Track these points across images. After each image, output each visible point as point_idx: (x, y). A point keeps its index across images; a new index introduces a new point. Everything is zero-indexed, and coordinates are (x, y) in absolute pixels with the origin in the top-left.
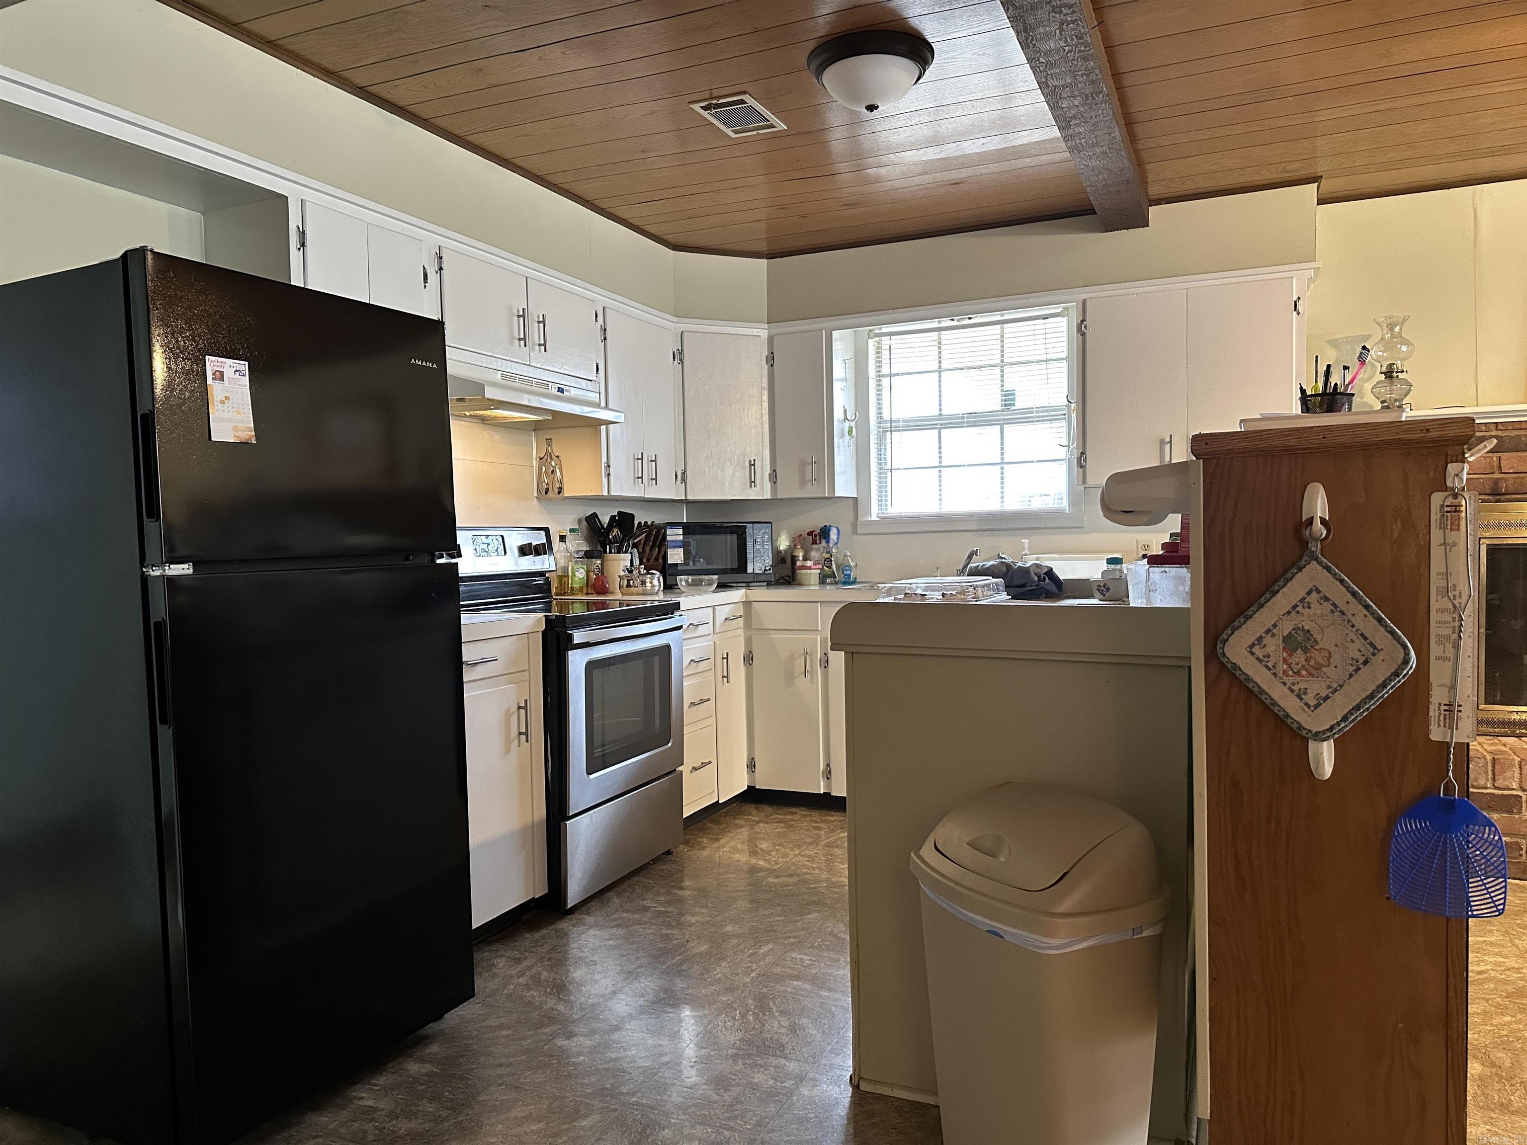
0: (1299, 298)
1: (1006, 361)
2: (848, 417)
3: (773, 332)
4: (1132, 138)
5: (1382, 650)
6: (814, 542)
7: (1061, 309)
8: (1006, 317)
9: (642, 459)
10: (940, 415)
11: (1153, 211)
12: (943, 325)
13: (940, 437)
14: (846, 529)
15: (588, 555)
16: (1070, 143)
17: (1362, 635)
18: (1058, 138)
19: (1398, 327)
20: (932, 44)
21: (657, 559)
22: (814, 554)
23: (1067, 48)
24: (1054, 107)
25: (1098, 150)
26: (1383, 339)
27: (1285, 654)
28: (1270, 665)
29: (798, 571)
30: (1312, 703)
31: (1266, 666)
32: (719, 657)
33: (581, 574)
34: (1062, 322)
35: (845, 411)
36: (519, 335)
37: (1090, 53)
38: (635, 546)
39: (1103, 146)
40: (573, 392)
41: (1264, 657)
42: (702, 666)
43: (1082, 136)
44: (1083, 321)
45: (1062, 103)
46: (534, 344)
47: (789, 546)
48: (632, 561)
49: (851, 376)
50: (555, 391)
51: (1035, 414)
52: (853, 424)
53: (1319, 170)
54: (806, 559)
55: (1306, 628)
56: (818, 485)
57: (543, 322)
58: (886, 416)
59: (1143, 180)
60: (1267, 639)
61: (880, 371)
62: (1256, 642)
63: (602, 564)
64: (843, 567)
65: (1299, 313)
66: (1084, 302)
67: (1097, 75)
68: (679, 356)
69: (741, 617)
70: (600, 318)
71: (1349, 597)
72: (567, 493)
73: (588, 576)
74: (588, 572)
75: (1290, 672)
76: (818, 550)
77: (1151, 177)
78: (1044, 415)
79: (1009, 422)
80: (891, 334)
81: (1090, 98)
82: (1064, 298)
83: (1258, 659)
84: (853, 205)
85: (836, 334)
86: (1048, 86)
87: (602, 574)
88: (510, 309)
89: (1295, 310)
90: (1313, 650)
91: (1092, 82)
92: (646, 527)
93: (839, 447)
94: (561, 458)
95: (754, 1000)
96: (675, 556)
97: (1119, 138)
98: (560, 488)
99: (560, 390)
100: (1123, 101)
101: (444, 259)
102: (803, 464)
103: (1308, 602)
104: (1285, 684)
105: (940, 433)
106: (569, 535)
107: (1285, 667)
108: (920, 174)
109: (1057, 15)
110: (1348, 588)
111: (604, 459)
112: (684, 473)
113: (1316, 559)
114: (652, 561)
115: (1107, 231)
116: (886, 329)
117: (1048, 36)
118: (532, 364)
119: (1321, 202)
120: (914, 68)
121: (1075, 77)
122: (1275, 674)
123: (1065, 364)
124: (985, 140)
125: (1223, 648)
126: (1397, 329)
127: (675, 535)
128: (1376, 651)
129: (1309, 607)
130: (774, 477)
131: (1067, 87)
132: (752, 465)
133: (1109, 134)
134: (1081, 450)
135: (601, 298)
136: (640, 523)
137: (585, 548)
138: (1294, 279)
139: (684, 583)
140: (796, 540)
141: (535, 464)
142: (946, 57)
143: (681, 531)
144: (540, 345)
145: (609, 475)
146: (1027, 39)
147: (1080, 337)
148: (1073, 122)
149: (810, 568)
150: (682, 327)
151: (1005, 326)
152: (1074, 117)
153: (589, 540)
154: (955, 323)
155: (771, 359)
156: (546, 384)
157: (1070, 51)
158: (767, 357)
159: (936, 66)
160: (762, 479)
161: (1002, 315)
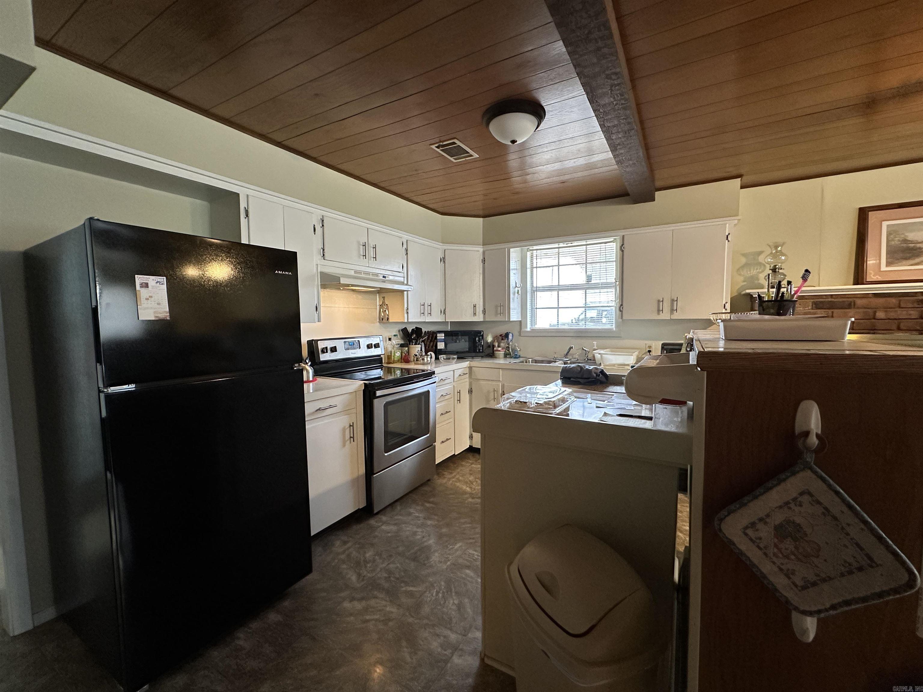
0: (729, 234)
1: (588, 262)
2: (517, 286)
3: (485, 249)
4: (648, 157)
5: (881, 565)
6: (503, 339)
7: (613, 239)
8: (588, 243)
9: (424, 305)
10: (559, 285)
11: (657, 194)
12: (560, 246)
13: (558, 295)
14: (516, 333)
15: (402, 346)
16: (617, 159)
17: (857, 545)
18: (611, 158)
19: (780, 247)
20: (544, 107)
21: (432, 347)
22: (502, 344)
23: (615, 103)
24: (608, 139)
25: (631, 162)
26: (771, 253)
27: (776, 540)
28: (762, 545)
29: (495, 352)
30: (800, 583)
31: (758, 547)
32: (456, 392)
33: (398, 354)
34: (614, 245)
35: (516, 283)
36: (363, 253)
37: (628, 105)
38: (422, 341)
39: (634, 160)
40: (391, 278)
41: (756, 538)
42: (447, 397)
43: (623, 155)
44: (622, 245)
45: (613, 137)
46: (371, 257)
47: (492, 341)
48: (421, 348)
49: (519, 267)
50: (381, 277)
51: (600, 286)
52: (519, 289)
53: (742, 171)
54: (499, 346)
55: (798, 522)
56: (503, 315)
57: (375, 248)
58: (535, 285)
59: (653, 180)
60: (760, 526)
61: (532, 266)
62: (750, 526)
63: (408, 349)
64: (514, 350)
65: (729, 241)
66: (623, 236)
67: (631, 119)
68: (443, 260)
69: (467, 374)
70: (405, 246)
71: (845, 509)
72: (390, 321)
73: (401, 355)
74: (402, 353)
75: (780, 555)
76: (504, 343)
77: (657, 176)
78: (605, 286)
79: (589, 288)
80: (537, 250)
81: (627, 133)
82: (615, 234)
83: (751, 540)
84: (517, 193)
85: (512, 250)
86: (605, 127)
87: (409, 354)
88: (359, 243)
89: (727, 239)
90: (802, 540)
91: (629, 123)
92: (428, 333)
93: (513, 299)
94: (388, 305)
95: (445, 583)
96: (441, 346)
97: (642, 155)
98: (388, 318)
99: (384, 277)
100: (645, 137)
101: (324, 221)
102: (496, 307)
103: (800, 501)
104: (774, 563)
105: (558, 293)
106: (393, 338)
107: (776, 550)
108: (545, 178)
109: (609, 81)
110: (843, 500)
111: (406, 306)
112: (445, 310)
113: (811, 469)
114: (430, 348)
115: (635, 204)
116: (535, 247)
117: (604, 94)
118: (370, 266)
119: (742, 187)
120: (535, 121)
121: (619, 121)
122: (765, 554)
123: (614, 263)
124: (575, 160)
125: (720, 525)
126: (779, 249)
127: (441, 336)
128: (874, 565)
129: (801, 505)
130: (484, 312)
131: (615, 127)
132: (475, 306)
133: (637, 153)
134: (621, 304)
135: (405, 237)
136: (425, 332)
137: (402, 342)
138: (727, 225)
139: (442, 359)
140: (495, 338)
141: (378, 307)
142: (552, 114)
143: (443, 335)
144: (374, 258)
145: (408, 313)
146: (592, 97)
147: (621, 252)
148: (619, 147)
149: (500, 351)
150: (445, 247)
151: (588, 246)
152: (619, 144)
153: (403, 338)
154: (565, 245)
155: (484, 261)
156: (377, 275)
157: (616, 104)
158: (482, 260)
159: (547, 119)
160: (479, 312)
161: (586, 242)
